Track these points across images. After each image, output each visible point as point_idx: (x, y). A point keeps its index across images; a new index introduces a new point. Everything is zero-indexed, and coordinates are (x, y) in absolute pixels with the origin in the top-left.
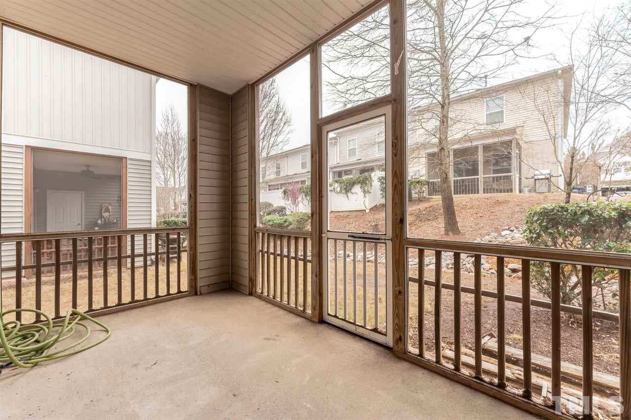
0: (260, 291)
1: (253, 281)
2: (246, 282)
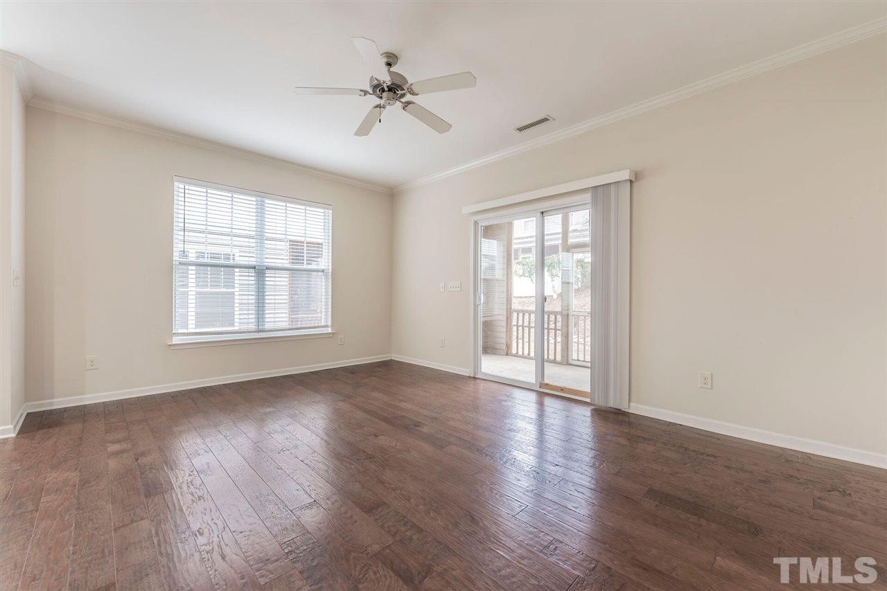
0: (515, 352)
1: (508, 346)
2: (504, 347)
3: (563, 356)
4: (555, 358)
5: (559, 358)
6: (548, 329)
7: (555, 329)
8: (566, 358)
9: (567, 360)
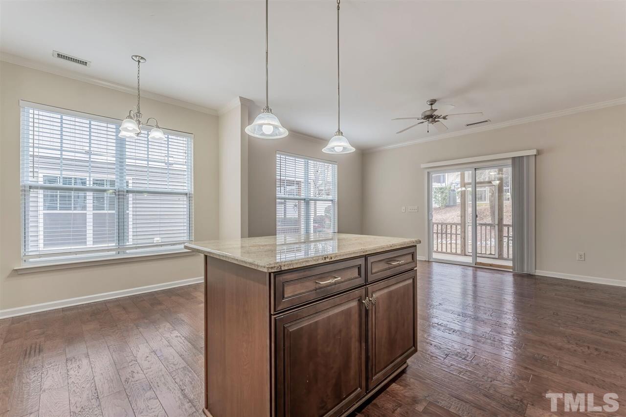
3: (462, 251)
4: (456, 252)
5: (459, 251)
6: (451, 234)
7: (456, 234)
8: (464, 252)
9: (465, 253)
